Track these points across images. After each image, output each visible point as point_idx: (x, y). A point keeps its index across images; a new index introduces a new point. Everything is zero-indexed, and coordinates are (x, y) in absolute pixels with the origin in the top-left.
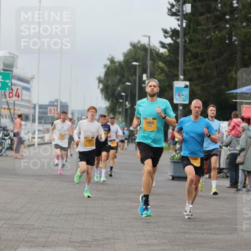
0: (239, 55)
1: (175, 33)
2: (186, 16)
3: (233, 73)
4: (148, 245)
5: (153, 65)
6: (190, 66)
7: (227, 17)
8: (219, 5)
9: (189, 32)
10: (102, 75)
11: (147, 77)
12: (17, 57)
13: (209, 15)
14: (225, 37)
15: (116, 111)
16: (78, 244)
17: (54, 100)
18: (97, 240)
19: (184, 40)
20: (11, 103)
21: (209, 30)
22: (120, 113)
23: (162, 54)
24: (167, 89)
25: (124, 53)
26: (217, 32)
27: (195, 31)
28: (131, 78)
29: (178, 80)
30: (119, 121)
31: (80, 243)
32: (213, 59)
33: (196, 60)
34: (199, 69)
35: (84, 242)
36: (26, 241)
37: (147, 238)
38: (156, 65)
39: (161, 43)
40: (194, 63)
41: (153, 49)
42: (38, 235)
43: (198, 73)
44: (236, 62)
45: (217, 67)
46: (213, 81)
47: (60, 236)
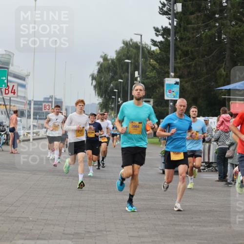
0: (228, 53)
1: (166, 31)
2: (177, 16)
3: (222, 70)
4: (139, 237)
5: (145, 63)
6: (181, 63)
7: (217, 16)
8: (209, 5)
9: (180, 31)
10: (96, 72)
11: (139, 74)
12: (14, 54)
13: (199, 14)
14: (215, 35)
15: (109, 107)
16: (72, 236)
17: (48, 97)
18: (89, 232)
19: (174, 38)
20: (7, 99)
21: (198, 28)
22: (112, 109)
23: (153, 51)
24: (158, 85)
25: (117, 51)
26: (206, 31)
27: (185, 29)
28: (123, 76)
29: (168, 77)
30: (112, 117)
31: (73, 235)
32: (203, 56)
33: (186, 58)
34: (189, 66)
35: (77, 234)
36: (21, 233)
37: (138, 230)
38: (148, 62)
39: (152, 40)
40: (183, 61)
41: (145, 47)
42: (33, 227)
43: (189, 70)
44: (225, 60)
45: (206, 64)
46: (203, 78)
47: (54, 228)
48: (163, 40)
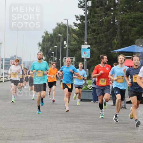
0: (118, 30)
1: (82, 18)
2: (89, 8)
3: (115, 40)
4: (67, 138)
5: (70, 36)
6: (91, 36)
7: (112, 9)
8: (108, 2)
9: (91, 18)
10: (41, 42)
11: (66, 43)
13: (102, 8)
14: (111, 20)
15: (49, 62)
18: (38, 135)
19: (87, 22)
21: (101, 16)
23: (75, 29)
24: (78, 49)
25: (53, 29)
26: (106, 17)
27: (94, 17)
28: (57, 44)
29: (84, 44)
31: (28, 137)
32: (104, 32)
33: (94, 33)
34: (96, 38)
37: (66, 134)
38: (72, 36)
39: (74, 23)
40: (93, 35)
41: (70, 27)
42: (4, 133)
43: (96, 40)
44: (117, 34)
45: (106, 37)
46: (104, 45)
47: (16, 133)
48: (80, 23)
